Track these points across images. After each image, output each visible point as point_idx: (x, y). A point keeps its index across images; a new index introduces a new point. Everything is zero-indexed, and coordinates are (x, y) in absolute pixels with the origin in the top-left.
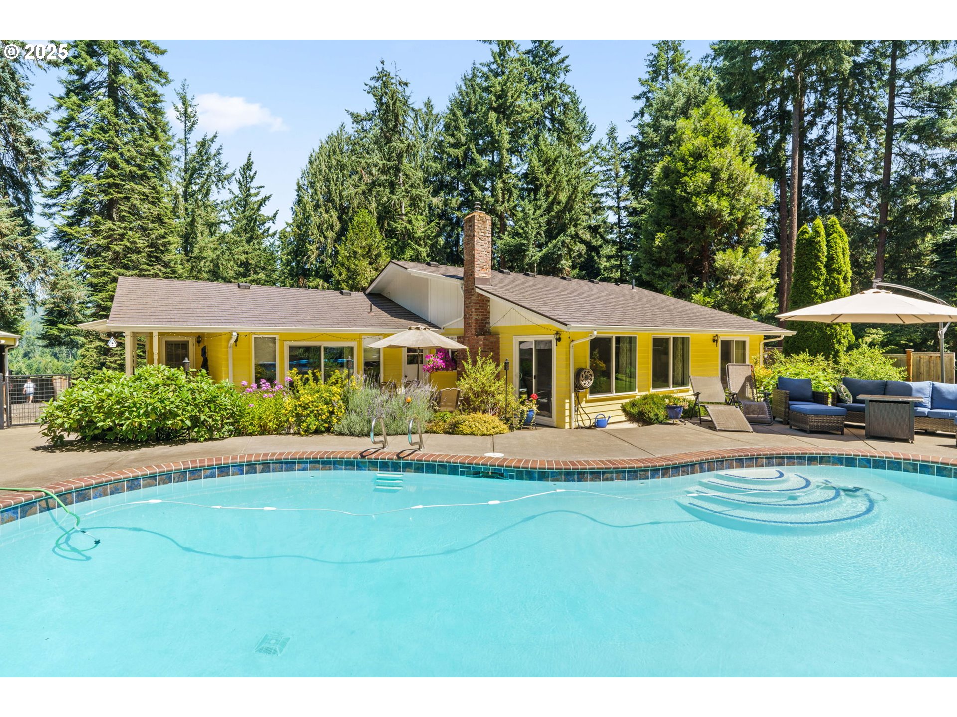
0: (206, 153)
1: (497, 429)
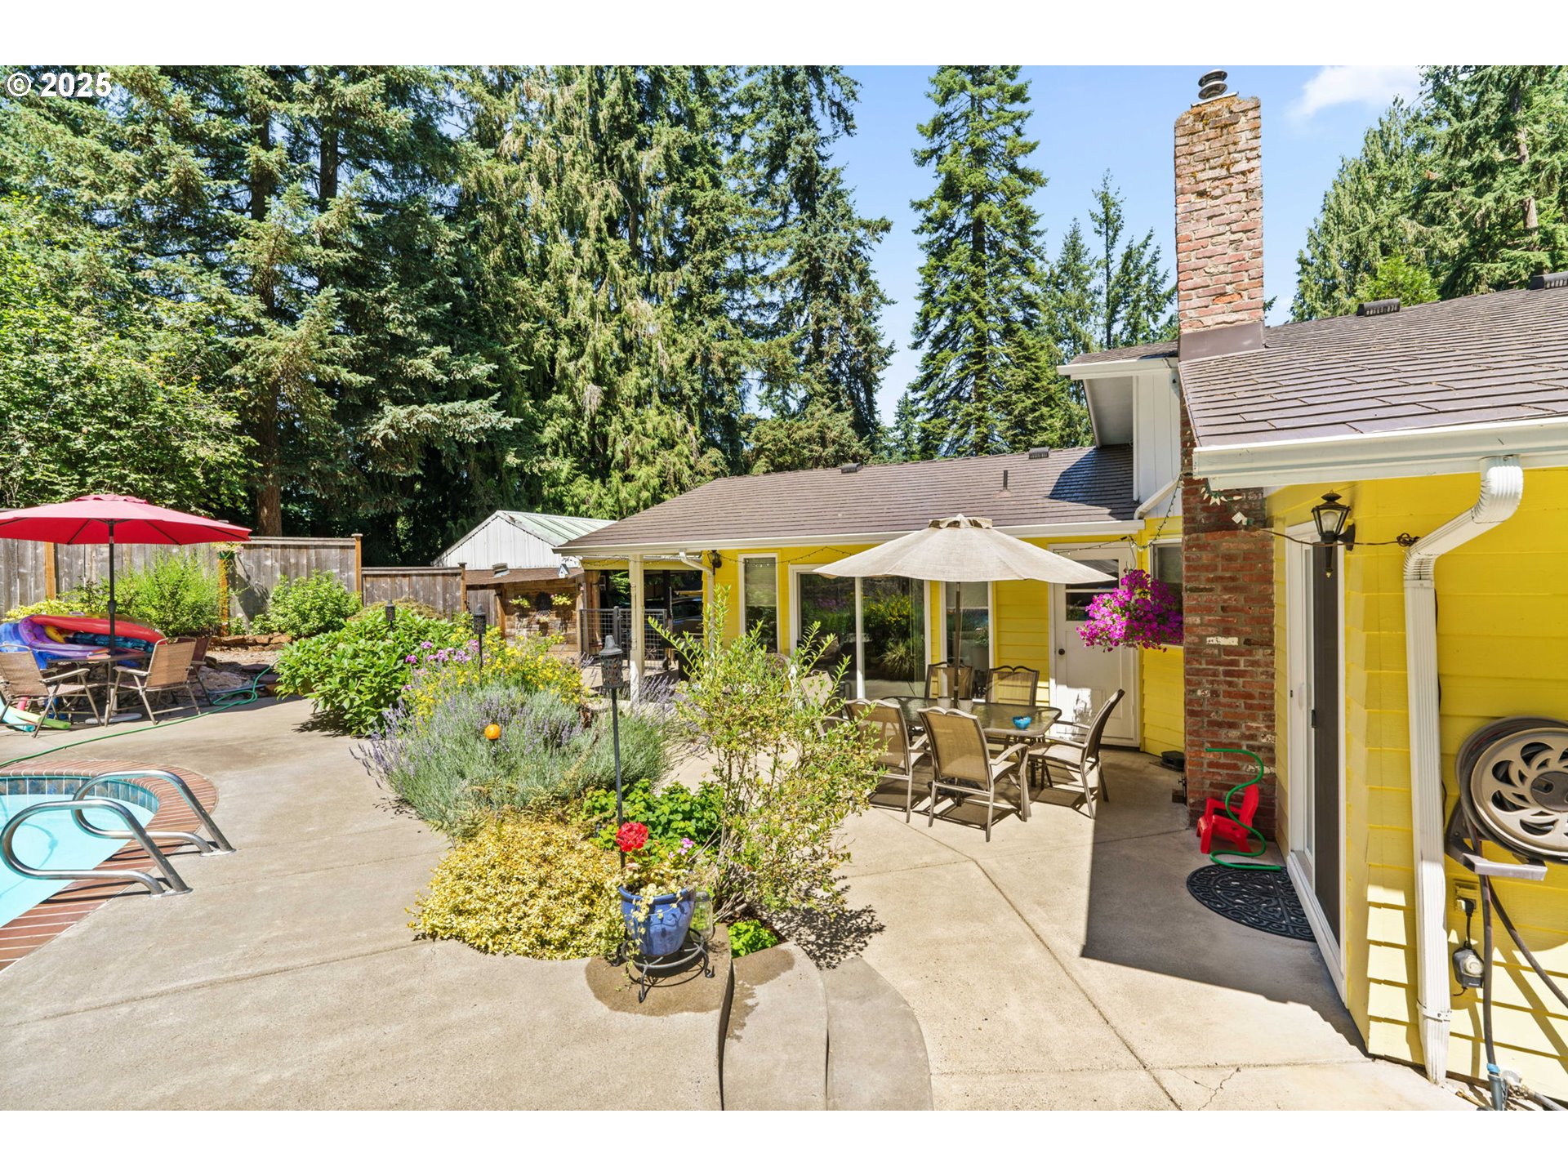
0: (1135, 267)
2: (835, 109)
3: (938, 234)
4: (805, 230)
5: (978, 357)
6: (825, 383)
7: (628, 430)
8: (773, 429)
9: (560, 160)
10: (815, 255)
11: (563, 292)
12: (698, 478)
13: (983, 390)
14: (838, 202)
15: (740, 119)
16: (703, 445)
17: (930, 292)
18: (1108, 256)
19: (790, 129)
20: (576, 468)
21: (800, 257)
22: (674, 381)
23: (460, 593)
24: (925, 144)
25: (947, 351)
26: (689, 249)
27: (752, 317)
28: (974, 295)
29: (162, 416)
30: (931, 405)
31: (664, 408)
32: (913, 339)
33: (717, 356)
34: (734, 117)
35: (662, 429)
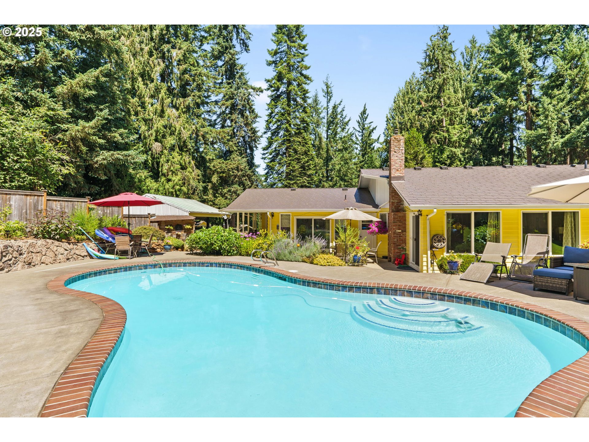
0: (335, 112)
1: (329, 264)
3: (273, 93)
5: (288, 140)
7: (168, 161)
8: (220, 163)
10: (235, 98)
11: (143, 103)
12: (193, 181)
13: (291, 153)
14: (242, 77)
15: (205, 38)
17: (270, 114)
18: (328, 106)
19: (226, 47)
21: (229, 98)
22: (184, 142)
23: (149, 224)
24: (270, 59)
25: (277, 137)
26: (189, 90)
28: (287, 117)
30: (271, 156)
31: (180, 153)
32: (264, 130)
33: (201, 133)
35: (181, 161)
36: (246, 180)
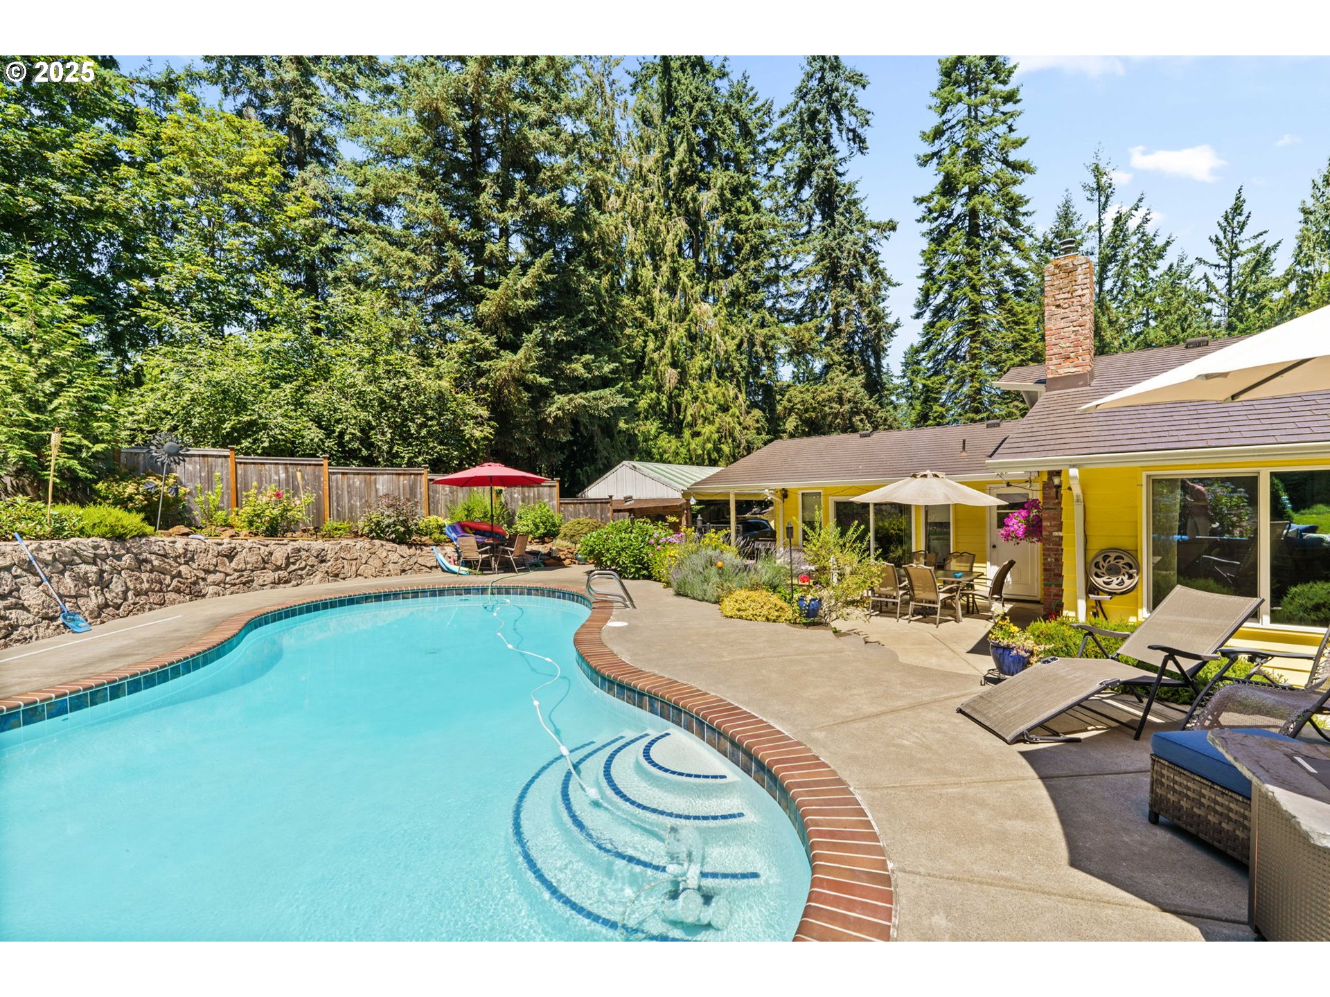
2: (851, 135)
3: (937, 223)
4: (826, 236)
5: (972, 324)
6: (842, 354)
7: (696, 399)
8: (802, 393)
9: (646, 208)
10: (834, 255)
11: (650, 302)
12: (745, 431)
13: (976, 351)
14: (853, 209)
15: (772, 152)
16: (748, 407)
17: (930, 271)
18: (1100, 220)
19: (815, 157)
20: (661, 428)
21: (822, 258)
22: (727, 360)
23: (609, 515)
24: (926, 149)
25: (945, 320)
26: (737, 260)
27: (783, 304)
28: (969, 273)
29: (454, 413)
30: (930, 365)
31: (720, 381)
32: (915, 311)
33: (759, 339)
34: (769, 151)
35: (720, 397)
36: (861, 420)
